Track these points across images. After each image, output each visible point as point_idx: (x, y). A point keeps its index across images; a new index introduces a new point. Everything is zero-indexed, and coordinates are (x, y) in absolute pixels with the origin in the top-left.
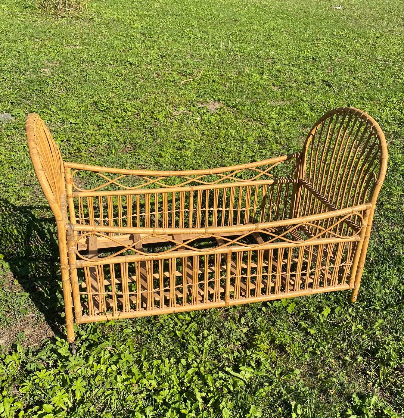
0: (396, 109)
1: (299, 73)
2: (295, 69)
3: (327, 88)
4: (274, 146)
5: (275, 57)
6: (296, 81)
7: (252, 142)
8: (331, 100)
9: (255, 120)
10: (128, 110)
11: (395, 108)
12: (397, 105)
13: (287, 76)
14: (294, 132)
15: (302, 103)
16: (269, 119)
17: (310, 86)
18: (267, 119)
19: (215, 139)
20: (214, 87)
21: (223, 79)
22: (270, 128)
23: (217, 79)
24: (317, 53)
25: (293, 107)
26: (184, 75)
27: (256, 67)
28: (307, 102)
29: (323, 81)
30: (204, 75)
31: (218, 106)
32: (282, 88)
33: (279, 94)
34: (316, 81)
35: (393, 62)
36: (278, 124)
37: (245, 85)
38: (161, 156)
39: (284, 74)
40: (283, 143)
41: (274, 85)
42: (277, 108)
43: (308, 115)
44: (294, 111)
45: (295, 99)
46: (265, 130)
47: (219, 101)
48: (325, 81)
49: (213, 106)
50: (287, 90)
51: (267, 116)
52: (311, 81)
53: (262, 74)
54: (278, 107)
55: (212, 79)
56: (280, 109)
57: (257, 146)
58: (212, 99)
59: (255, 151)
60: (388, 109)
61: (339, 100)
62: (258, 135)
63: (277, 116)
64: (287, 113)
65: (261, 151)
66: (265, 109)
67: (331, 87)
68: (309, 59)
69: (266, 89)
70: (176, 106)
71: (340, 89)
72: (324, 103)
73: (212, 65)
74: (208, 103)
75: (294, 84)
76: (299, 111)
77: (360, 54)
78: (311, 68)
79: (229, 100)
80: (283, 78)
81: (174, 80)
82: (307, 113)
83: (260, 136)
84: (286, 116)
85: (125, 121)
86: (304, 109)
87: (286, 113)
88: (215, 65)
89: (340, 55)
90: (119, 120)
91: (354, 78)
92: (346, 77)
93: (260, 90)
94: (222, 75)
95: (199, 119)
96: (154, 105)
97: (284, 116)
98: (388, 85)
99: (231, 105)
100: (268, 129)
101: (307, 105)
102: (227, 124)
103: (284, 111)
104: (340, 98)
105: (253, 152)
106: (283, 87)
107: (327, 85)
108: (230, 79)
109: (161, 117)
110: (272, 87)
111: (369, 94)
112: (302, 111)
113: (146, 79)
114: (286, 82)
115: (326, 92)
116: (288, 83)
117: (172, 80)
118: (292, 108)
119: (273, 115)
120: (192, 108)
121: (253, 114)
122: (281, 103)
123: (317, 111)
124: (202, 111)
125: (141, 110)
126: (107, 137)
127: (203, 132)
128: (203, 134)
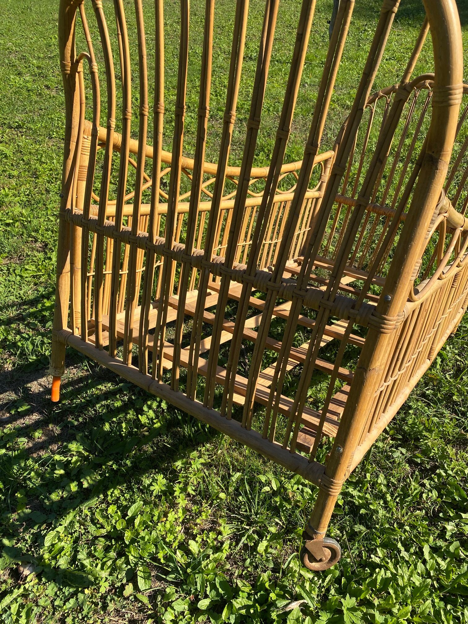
127: (8, 173)
128: (10, 176)
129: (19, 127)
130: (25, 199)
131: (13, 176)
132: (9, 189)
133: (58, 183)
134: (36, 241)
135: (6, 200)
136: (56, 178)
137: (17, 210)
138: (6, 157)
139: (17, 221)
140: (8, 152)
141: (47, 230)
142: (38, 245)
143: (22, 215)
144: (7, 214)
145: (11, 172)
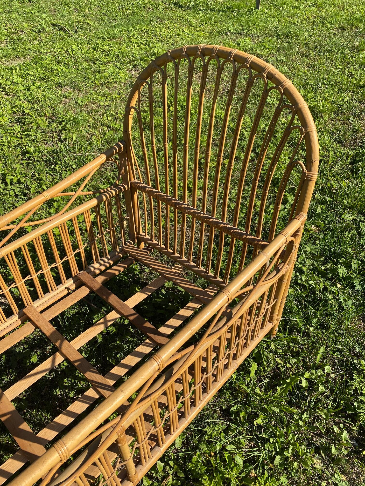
0: (143, 44)
1: (21, 20)
2: (14, 16)
3: (62, 33)
4: (40, 122)
6: (22, 31)
7: (8, 123)
8: (74, 47)
11: (141, 43)
12: (141, 38)
13: (9, 26)
14: (52, 96)
15: (44, 57)
16: (14, 85)
17: (42, 34)
18: (12, 86)
22: (21, 98)
25: (35, 64)
28: (48, 54)
29: (54, 25)
32: (10, 42)
33: (10, 52)
34: (45, 27)
36: (28, 90)
39: (5, 25)
40: (48, 115)
42: (16, 69)
43: (57, 70)
44: (39, 69)
45: (32, 54)
46: (18, 103)
48: (56, 25)
50: (16, 43)
51: (9, 83)
52: (39, 28)
54: (18, 68)
56: (20, 69)
57: (17, 128)
59: (18, 136)
60: (136, 45)
61: (81, 45)
62: (10, 112)
63: (21, 79)
64: (32, 73)
65: (26, 133)
67: (65, 31)
68: (24, 2)
71: (76, 31)
72: (67, 52)
75: (23, 36)
76: (44, 67)
78: (33, 12)
80: (6, 30)
82: (56, 68)
83: (14, 113)
84: (32, 78)
86: (49, 64)
87: (30, 73)
91: (84, 16)
92: (75, 16)
97: (29, 78)
98: (120, 19)
100: (20, 100)
101: (50, 59)
103: (27, 72)
104: (81, 42)
105: (17, 137)
107: (59, 30)
111: (108, 32)
112: (48, 67)
114: (11, 34)
115: (62, 38)
116: (15, 35)
118: (34, 65)
119: (17, 79)
122: (18, 61)
123: (65, 63)
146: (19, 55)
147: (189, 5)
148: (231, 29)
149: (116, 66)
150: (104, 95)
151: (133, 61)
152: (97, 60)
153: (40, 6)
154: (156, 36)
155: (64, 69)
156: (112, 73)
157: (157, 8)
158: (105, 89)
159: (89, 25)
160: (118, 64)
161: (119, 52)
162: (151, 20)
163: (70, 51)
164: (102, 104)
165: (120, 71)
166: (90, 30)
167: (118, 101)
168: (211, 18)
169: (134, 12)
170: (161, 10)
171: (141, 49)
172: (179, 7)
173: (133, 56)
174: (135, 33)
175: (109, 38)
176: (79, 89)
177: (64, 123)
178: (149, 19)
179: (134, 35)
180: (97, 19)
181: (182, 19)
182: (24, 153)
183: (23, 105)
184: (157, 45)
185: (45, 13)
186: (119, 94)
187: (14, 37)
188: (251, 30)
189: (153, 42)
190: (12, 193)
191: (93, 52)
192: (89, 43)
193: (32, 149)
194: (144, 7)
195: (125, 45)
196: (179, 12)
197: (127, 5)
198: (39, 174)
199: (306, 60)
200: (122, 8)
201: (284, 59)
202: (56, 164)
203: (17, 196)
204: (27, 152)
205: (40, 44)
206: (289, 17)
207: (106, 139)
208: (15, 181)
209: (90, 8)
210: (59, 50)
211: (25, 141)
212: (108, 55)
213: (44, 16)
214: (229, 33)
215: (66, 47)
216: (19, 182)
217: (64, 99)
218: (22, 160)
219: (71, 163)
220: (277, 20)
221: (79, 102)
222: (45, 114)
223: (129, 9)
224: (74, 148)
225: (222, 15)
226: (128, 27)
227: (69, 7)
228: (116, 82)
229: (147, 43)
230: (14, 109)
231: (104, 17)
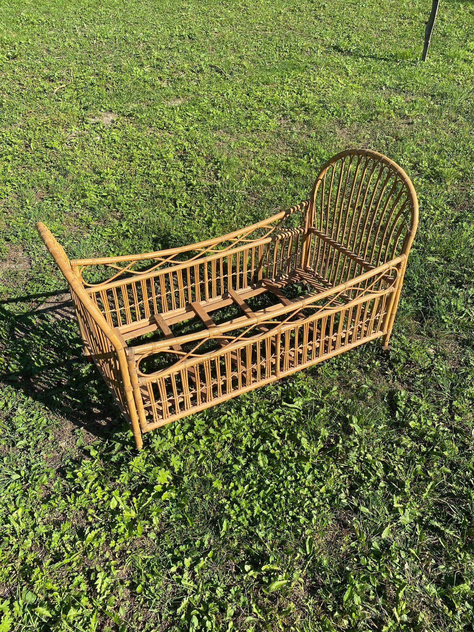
0: (295, 92)
2: (175, 54)
3: (218, 75)
5: (146, 40)
6: (183, 71)
7: (173, 159)
8: (229, 91)
9: (160, 129)
10: (12, 142)
11: (293, 91)
12: (294, 86)
13: (171, 65)
15: (201, 99)
16: (175, 125)
17: (200, 75)
19: (130, 161)
20: (96, 93)
21: (100, 79)
22: (182, 137)
23: (95, 81)
24: (190, 28)
25: (194, 105)
26: (53, 81)
27: (131, 57)
28: (205, 97)
29: (211, 66)
30: (77, 77)
31: (112, 117)
33: (171, 91)
34: (204, 68)
35: (271, 31)
36: (188, 130)
37: (129, 83)
38: (84, 196)
41: (160, 78)
42: (176, 109)
43: (213, 113)
44: (197, 111)
45: (191, 95)
47: (111, 111)
48: (214, 67)
49: (107, 119)
50: (177, 83)
51: (172, 122)
52: (198, 68)
53: (142, 66)
54: (178, 108)
55: (90, 82)
56: (180, 109)
58: (102, 110)
60: (287, 93)
61: (236, 89)
62: (174, 149)
63: (181, 119)
64: (191, 115)
66: (166, 113)
67: (221, 73)
68: (184, 39)
69: (153, 85)
70: (67, 126)
71: (231, 74)
72: (222, 95)
73: (79, 62)
74: (100, 115)
75: (183, 76)
76: (201, 110)
77: (236, 25)
78: (192, 51)
79: (121, 108)
81: (45, 90)
82: (211, 111)
83: (177, 150)
84: (190, 119)
85: (16, 158)
86: (205, 107)
87: (189, 114)
88: (83, 61)
89: (216, 29)
90: (9, 157)
91: (240, 57)
93: (149, 89)
94: (97, 74)
95: (99, 138)
96: (40, 130)
97: (188, 119)
99: (127, 114)
100: (181, 139)
101: (207, 101)
102: (133, 139)
103: (187, 113)
104: (236, 86)
105: (181, 171)
106: (171, 80)
107: (216, 71)
108: (110, 78)
109: (56, 144)
110: (159, 82)
111: (262, 77)
112: (205, 109)
113: (9, 93)
114: (173, 73)
115: (218, 80)
117: (41, 89)
118: (193, 107)
120: (87, 127)
121: (156, 123)
122: (179, 102)
123: (220, 107)
124: (99, 128)
125: (28, 139)
126: (8, 183)
127: (113, 155)
128: (114, 158)
129: (130, 115)
130: (119, 178)
131: (116, 158)
132: (111, 168)
133: (145, 167)
134: (118, 211)
135: (106, 177)
136: (145, 163)
137: (112, 186)
138: (115, 142)
139: (109, 195)
140: (117, 139)
141: (126, 204)
142: (119, 214)
143: (114, 191)
144: (105, 188)
145: (116, 154)
146: (180, 96)
147: (350, 49)
148: (388, 83)
149: (267, 114)
150: (253, 141)
151: (284, 110)
152: (249, 106)
153: (199, 45)
154: (309, 84)
155: (219, 112)
156: (263, 121)
157: (315, 52)
158: (254, 136)
159: (245, 67)
160: (269, 112)
161: (271, 100)
162: (306, 66)
163: (225, 94)
164: (251, 150)
165: (270, 120)
166: (245, 74)
167: (266, 148)
168: (369, 68)
169: (290, 55)
170: (319, 54)
171: (292, 98)
172: (339, 51)
173: (283, 105)
174: (289, 80)
175: (263, 83)
176: (232, 134)
177: (218, 164)
178: (304, 65)
179: (287, 82)
180: (253, 62)
181: (338, 66)
182: (189, 185)
183: (185, 144)
184: (309, 95)
185: (204, 52)
186: (267, 142)
187: (175, 76)
188: (407, 86)
189: (305, 92)
190: (181, 214)
191: (246, 98)
192: (243, 88)
193: (195, 183)
194: (302, 50)
195: (277, 93)
196: (338, 58)
197: (285, 46)
198: (200, 202)
199: (453, 125)
200: (280, 51)
201: (429, 123)
202: (213, 196)
203: (184, 216)
204: (191, 184)
205: (197, 85)
206: (455, 73)
207: (252, 181)
208: (183, 205)
209: (247, 48)
210: (216, 93)
211: (189, 175)
212: (260, 101)
213: (202, 55)
214: (384, 88)
215: (222, 90)
216: (185, 206)
217: (218, 142)
218: (187, 190)
219: (225, 197)
220: (440, 76)
221: (232, 146)
222: (203, 154)
223: (286, 52)
224: (228, 186)
225: (383, 64)
226: (282, 72)
227: (226, 46)
228: (265, 130)
229: (299, 93)
230: (177, 147)
231: (260, 60)
